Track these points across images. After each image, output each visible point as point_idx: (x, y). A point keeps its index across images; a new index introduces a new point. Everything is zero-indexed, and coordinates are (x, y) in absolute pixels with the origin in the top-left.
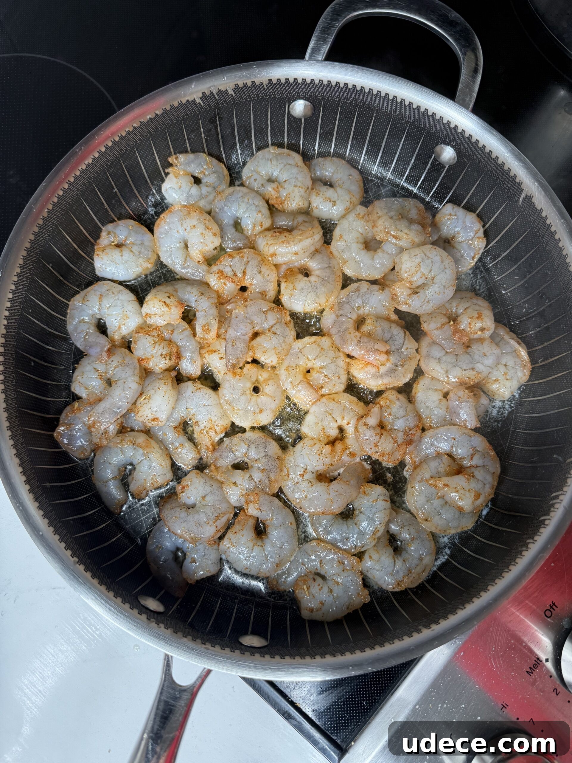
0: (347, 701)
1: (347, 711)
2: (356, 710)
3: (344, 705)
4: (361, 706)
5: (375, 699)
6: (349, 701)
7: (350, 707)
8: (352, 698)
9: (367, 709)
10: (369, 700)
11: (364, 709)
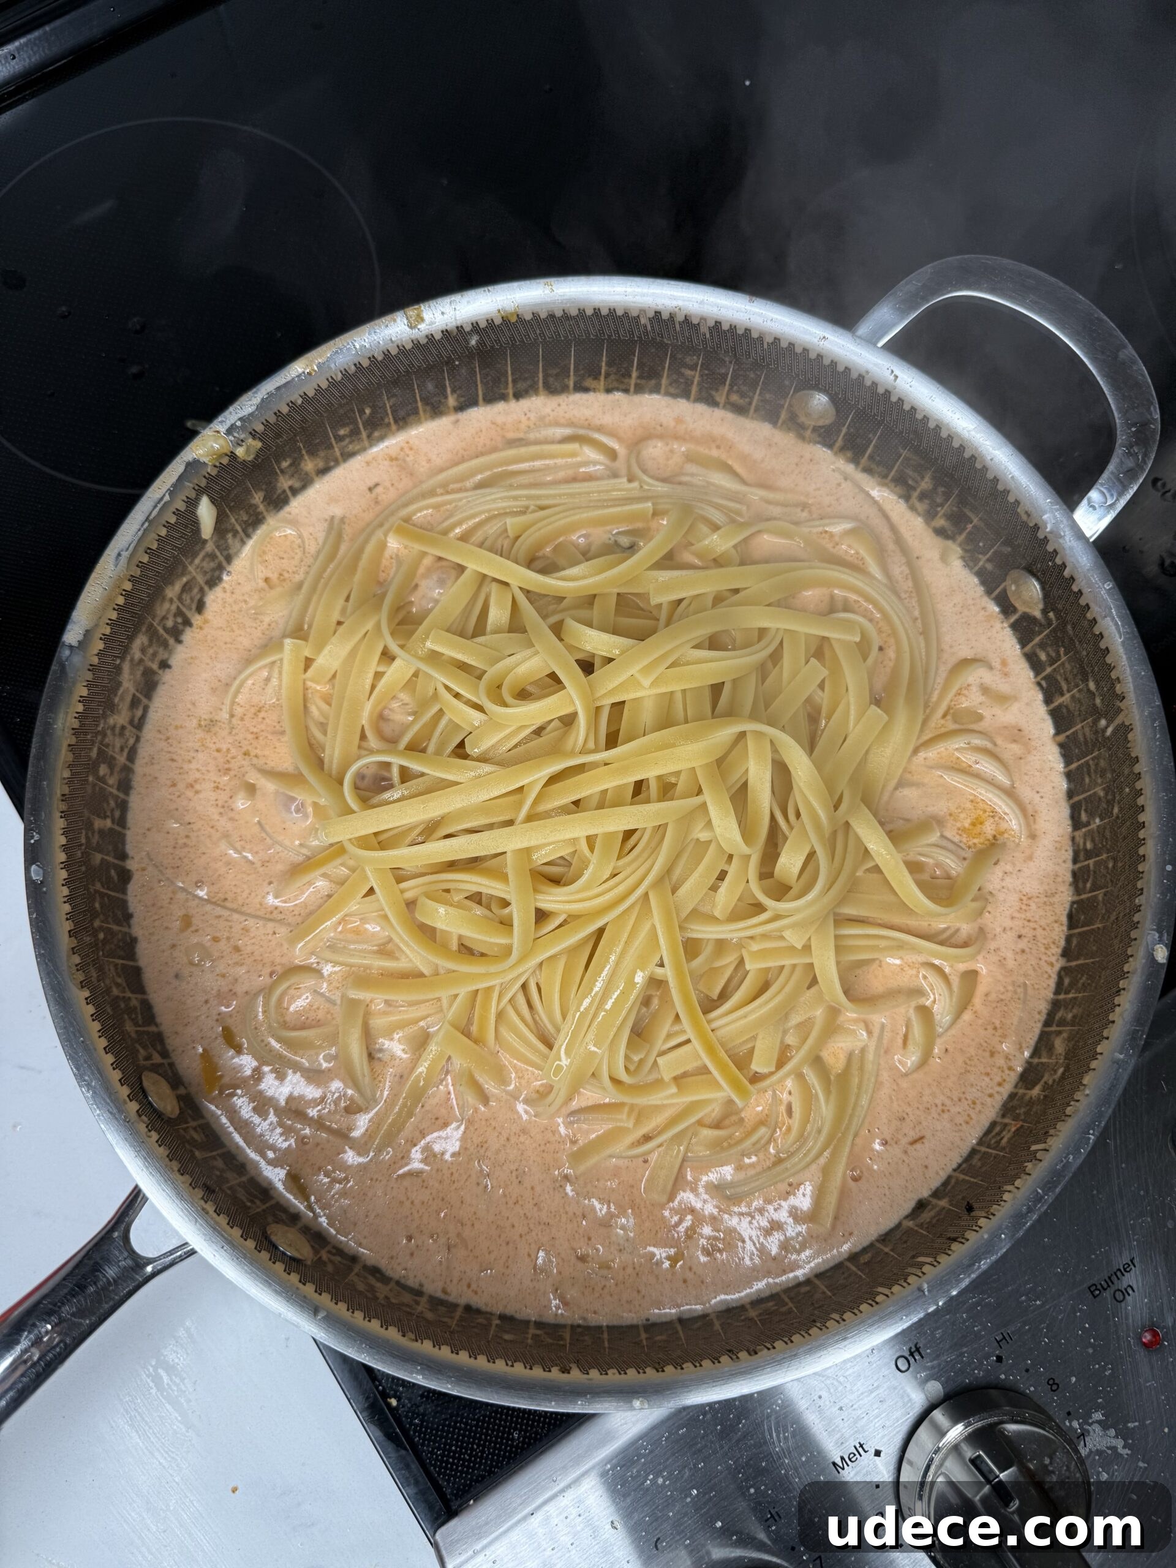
0: (484, 1421)
1: (480, 1439)
2: (496, 1443)
3: (477, 1426)
4: (508, 1439)
5: (536, 1433)
6: (489, 1423)
7: (486, 1435)
8: (495, 1418)
9: (517, 1447)
10: (526, 1431)
11: (512, 1446)
